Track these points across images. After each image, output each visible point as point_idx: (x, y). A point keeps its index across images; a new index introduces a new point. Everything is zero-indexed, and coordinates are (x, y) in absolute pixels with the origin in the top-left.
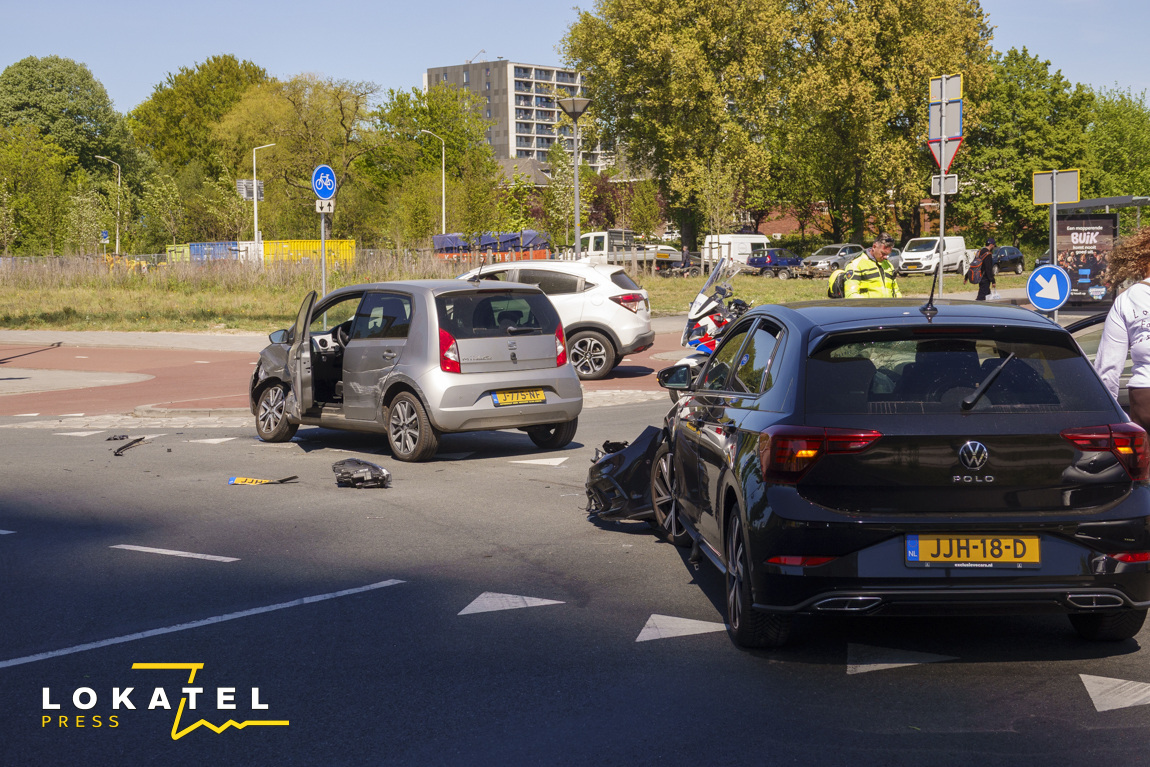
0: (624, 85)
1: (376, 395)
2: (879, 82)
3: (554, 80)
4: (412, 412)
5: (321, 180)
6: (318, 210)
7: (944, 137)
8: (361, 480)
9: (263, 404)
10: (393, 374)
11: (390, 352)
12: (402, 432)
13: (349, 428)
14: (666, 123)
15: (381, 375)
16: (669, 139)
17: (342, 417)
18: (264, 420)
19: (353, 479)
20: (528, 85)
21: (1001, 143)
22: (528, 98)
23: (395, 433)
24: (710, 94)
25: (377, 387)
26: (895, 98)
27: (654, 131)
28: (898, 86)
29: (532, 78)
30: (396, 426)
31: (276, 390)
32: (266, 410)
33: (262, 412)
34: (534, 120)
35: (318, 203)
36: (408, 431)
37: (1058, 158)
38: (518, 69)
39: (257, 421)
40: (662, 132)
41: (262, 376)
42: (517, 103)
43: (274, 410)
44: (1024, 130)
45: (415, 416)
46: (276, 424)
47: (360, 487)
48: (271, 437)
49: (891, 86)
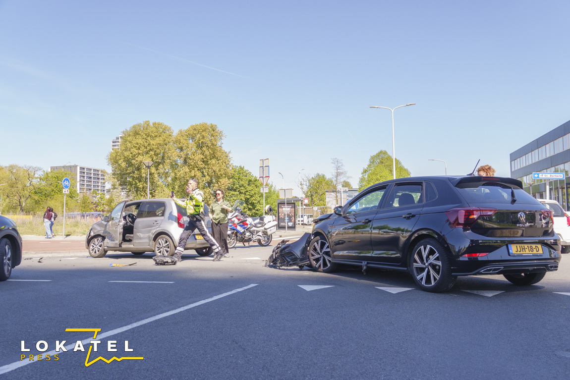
0: (126, 171)
1: (149, 237)
2: (203, 173)
3: (92, 172)
4: (166, 242)
5: (65, 182)
6: (64, 192)
7: (264, 176)
8: (167, 262)
9: (92, 244)
10: (158, 229)
11: (156, 221)
12: (162, 249)
13: (135, 250)
14: (140, 181)
15: (151, 230)
16: (141, 186)
17: (132, 246)
18: (92, 250)
19: (164, 262)
20: (84, 173)
21: (235, 190)
22: (83, 177)
23: (158, 250)
24: (153, 174)
25: (150, 234)
26: (207, 177)
27: (136, 184)
28: (208, 174)
29: (85, 171)
30: (158, 248)
31: (98, 240)
32: (93, 246)
33: (91, 247)
34: (85, 183)
35: (64, 190)
36: (164, 249)
37: (249, 195)
38: (81, 168)
39: (89, 251)
40: (138, 184)
41: (92, 234)
42: (80, 178)
43: (98, 246)
44: (240, 187)
45: (168, 243)
46: (98, 251)
47: (167, 265)
48: (97, 256)
49: (206, 174)
